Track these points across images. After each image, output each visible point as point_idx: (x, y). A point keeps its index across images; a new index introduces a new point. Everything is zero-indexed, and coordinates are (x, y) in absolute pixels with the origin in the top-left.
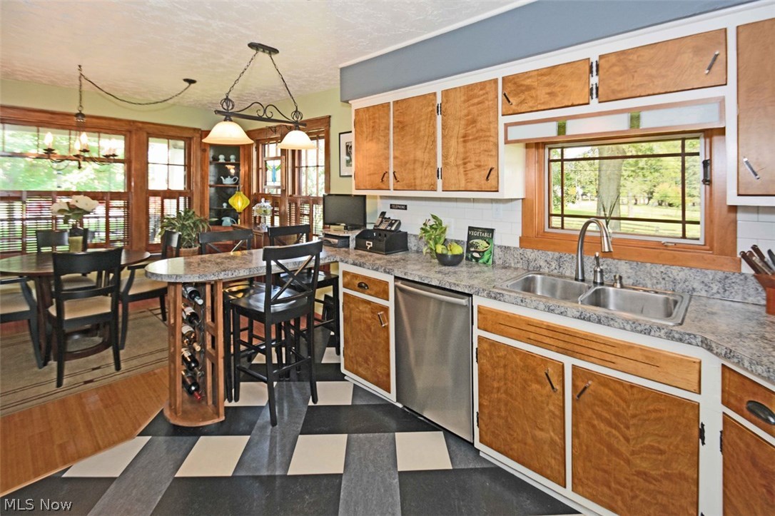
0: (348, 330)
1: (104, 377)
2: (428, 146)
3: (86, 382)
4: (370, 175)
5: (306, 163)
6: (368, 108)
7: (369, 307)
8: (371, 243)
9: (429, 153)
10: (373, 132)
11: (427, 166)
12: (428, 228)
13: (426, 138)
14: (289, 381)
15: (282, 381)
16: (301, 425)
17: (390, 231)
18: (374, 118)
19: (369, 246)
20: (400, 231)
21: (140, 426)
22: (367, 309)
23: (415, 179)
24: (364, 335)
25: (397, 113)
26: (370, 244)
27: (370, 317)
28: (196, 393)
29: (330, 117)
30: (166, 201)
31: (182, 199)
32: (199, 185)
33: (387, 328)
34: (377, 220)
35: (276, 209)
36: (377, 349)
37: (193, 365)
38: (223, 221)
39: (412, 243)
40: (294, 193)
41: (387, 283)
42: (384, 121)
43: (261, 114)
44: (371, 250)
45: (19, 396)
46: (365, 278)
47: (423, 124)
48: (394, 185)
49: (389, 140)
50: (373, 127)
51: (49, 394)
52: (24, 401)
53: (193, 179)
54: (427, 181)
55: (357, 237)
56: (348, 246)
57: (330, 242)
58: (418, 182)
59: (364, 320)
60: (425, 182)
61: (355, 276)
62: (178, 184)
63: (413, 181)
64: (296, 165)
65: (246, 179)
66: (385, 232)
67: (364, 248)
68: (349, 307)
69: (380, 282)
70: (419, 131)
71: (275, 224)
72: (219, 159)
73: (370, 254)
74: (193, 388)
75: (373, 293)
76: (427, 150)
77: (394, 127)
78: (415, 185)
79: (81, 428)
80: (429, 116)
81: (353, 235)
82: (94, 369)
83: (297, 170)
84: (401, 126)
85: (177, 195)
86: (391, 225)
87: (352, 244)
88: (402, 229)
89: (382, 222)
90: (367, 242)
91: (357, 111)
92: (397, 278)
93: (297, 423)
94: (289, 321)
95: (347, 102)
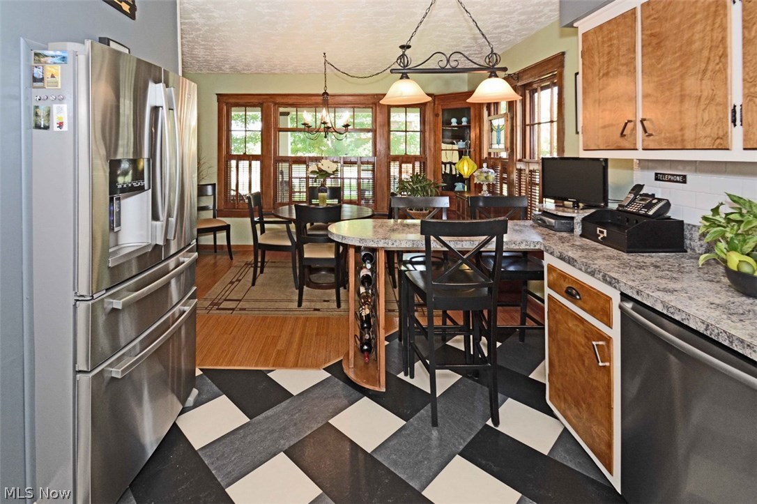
0: (555, 350)
1: (328, 309)
2: (710, 68)
3: (316, 310)
4: (604, 127)
5: (539, 118)
6: (601, 27)
7: (582, 326)
8: (605, 231)
9: (712, 79)
10: (609, 60)
11: (707, 105)
12: (720, 218)
13: (706, 53)
14: (477, 381)
15: (468, 377)
16: (466, 443)
17: (646, 216)
18: (610, 39)
19: (602, 236)
20: (669, 218)
21: (329, 361)
22: (579, 330)
23: (682, 129)
24: (574, 365)
25: (649, 21)
26: (602, 232)
27: (583, 342)
28: (366, 353)
29: (563, 54)
30: (404, 166)
31: (417, 164)
32: (432, 149)
33: (608, 370)
34: (626, 196)
35: (505, 176)
36: (592, 396)
37: (365, 325)
38: (455, 186)
39: (694, 241)
40: (525, 158)
41: (608, 299)
42: (626, 40)
43: (443, 64)
44: (604, 242)
45: (277, 305)
46: (576, 281)
47: (699, 27)
48: (643, 141)
49: (635, 68)
50: (609, 53)
51: (291, 310)
52: (277, 310)
53: (427, 144)
54: (708, 130)
55: (584, 220)
56: (571, 230)
57: (544, 222)
58: (689, 134)
59: (574, 344)
60: (702, 133)
61: (563, 276)
62: (415, 150)
63: (679, 133)
64: (528, 122)
65: (477, 142)
66: (637, 217)
67: (594, 237)
68: (555, 317)
69: (599, 295)
70: (690, 42)
71: (504, 193)
72: (462, 122)
73: (601, 246)
74: (366, 347)
75: (587, 308)
76: (708, 74)
77: (643, 46)
78: (683, 141)
79: (295, 344)
80: (713, 9)
81: (579, 216)
82: (325, 301)
83: (528, 128)
84: (655, 41)
85: (413, 160)
86: (649, 206)
87: (578, 230)
88: (671, 214)
89: (633, 201)
90: (598, 229)
91: (585, 35)
92: (625, 297)
93: (462, 438)
94: (482, 311)
95: (571, 25)
